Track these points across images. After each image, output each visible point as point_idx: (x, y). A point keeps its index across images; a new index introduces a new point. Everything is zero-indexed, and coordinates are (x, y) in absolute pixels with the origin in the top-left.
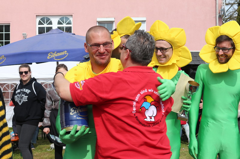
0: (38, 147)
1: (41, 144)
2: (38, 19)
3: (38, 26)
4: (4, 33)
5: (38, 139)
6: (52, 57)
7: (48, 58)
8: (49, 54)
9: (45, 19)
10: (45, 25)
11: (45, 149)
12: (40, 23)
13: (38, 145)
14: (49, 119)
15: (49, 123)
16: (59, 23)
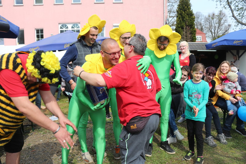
0: (61, 100)
1: (63, 98)
2: (60, 26)
3: (60, 30)
4: (40, 34)
5: (61, 96)
6: (67, 47)
7: (65, 47)
8: (65, 45)
9: (64, 25)
10: (64, 29)
11: (65, 101)
12: (61, 28)
13: (61, 99)
14: (64, 82)
15: (65, 85)
16: (72, 27)
